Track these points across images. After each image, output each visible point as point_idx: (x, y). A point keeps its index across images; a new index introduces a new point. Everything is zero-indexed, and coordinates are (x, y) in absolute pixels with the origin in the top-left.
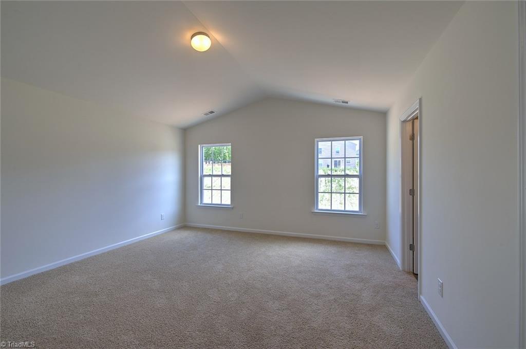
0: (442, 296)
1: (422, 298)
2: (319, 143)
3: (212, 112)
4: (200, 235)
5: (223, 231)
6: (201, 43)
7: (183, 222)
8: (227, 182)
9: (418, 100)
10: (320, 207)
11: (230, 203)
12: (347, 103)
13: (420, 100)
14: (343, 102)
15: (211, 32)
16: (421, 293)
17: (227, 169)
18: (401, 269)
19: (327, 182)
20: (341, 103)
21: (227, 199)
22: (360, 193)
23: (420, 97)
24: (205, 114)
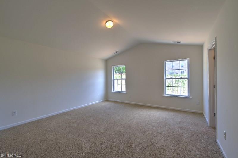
0: (225, 139)
1: (217, 140)
2: (166, 63)
3: (117, 52)
4: (113, 104)
5: (122, 103)
6: (110, 25)
7: (106, 99)
8: (124, 82)
9: (214, 39)
10: (167, 93)
11: (125, 91)
12: (180, 42)
13: (216, 38)
14: (178, 42)
15: (113, 20)
16: (217, 138)
17: (124, 76)
18: (209, 125)
19: (176, 81)
20: (177, 43)
21: (124, 89)
22: (188, 87)
23: (215, 37)
24: (114, 53)
